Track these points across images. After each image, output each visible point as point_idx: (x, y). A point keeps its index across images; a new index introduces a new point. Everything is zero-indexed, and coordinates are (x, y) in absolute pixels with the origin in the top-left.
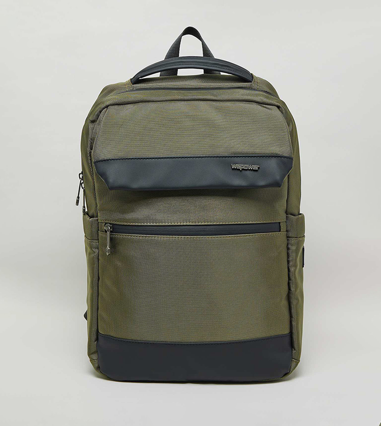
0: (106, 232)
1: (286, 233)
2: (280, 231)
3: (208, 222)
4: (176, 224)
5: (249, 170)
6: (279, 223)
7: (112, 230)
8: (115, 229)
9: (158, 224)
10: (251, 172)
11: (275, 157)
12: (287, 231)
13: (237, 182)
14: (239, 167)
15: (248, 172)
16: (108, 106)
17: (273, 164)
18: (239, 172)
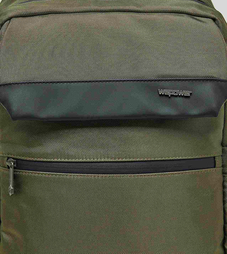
0: (9, 167)
1: (221, 168)
2: (215, 167)
3: (130, 158)
4: (92, 160)
5: (180, 96)
6: (214, 157)
7: (15, 166)
8: (20, 164)
9: (70, 160)
10: (181, 98)
11: (211, 80)
12: (223, 166)
13: (165, 110)
14: (168, 92)
15: (178, 99)
16: (11, 18)
17: (207, 89)
18: (167, 99)
